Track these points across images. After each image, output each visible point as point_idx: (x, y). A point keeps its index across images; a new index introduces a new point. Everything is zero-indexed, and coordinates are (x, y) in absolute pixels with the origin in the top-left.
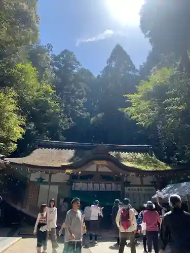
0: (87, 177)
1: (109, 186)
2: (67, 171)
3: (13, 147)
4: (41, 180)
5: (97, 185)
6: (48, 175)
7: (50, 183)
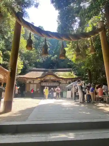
0: (46, 81)
1: (54, 84)
2: (38, 79)
3: (20, 72)
4: (30, 83)
5: (50, 84)
6: (33, 81)
7: (33, 84)
